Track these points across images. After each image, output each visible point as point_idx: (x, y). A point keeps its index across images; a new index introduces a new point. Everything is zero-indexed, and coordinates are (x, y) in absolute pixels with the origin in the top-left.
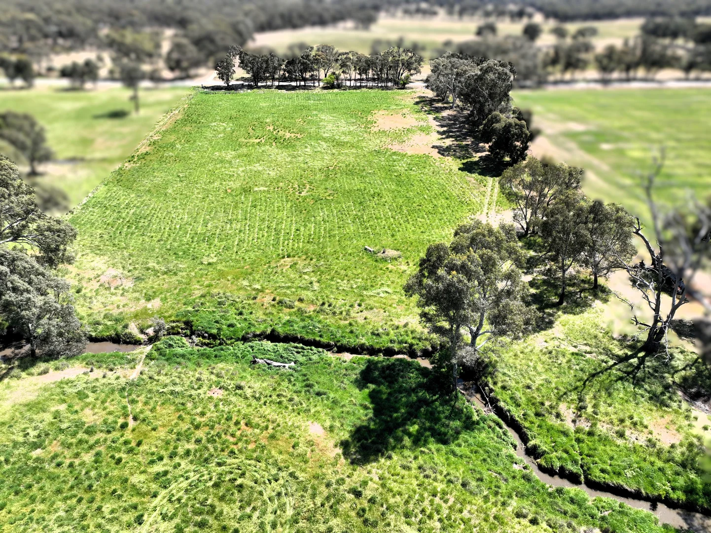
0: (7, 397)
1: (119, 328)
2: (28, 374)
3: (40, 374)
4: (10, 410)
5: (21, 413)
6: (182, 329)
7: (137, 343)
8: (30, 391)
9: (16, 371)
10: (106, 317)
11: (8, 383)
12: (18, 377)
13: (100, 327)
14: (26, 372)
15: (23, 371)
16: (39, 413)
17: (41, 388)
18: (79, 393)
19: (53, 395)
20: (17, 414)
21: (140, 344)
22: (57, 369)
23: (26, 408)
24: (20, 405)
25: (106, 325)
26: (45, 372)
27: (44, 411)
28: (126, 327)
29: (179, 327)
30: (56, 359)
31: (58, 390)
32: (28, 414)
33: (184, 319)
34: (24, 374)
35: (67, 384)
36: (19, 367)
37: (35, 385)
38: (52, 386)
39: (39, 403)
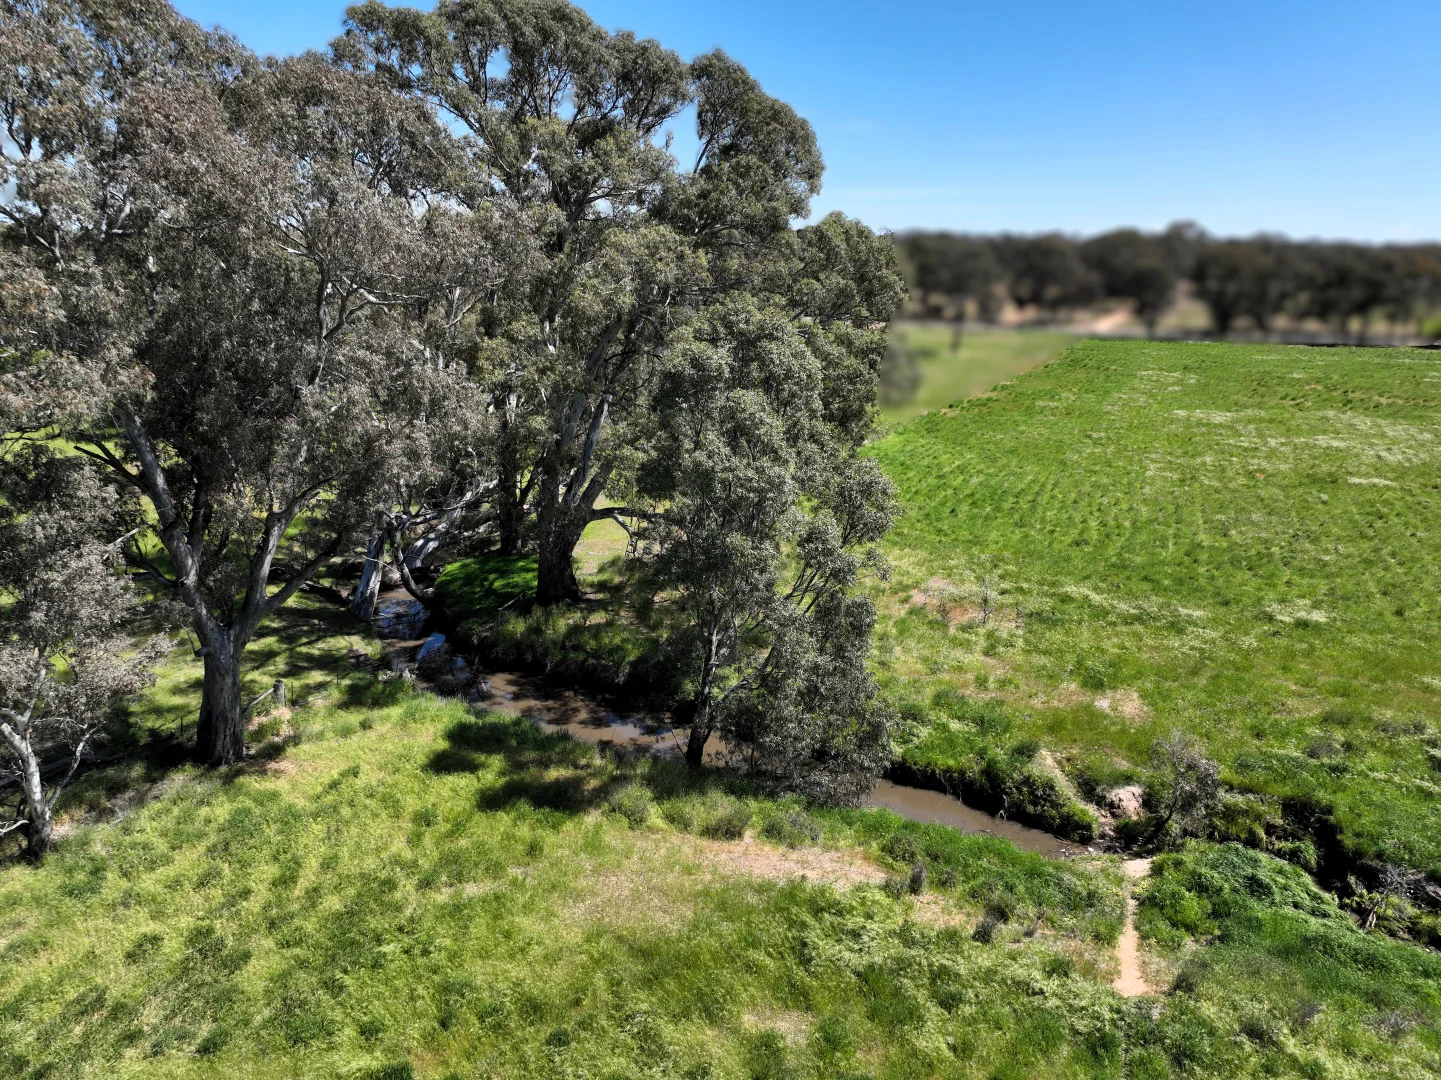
0: (583, 883)
1: (1000, 754)
2: (671, 819)
3: (711, 832)
4: (578, 950)
5: (614, 984)
6: (1270, 829)
7: (1074, 831)
8: (663, 892)
9: (633, 794)
10: (939, 700)
11: (598, 827)
12: (636, 820)
13: (924, 732)
14: (667, 805)
15: (658, 798)
16: (686, 1014)
17: (706, 893)
18: (868, 977)
19: (755, 944)
20: (600, 980)
21: (1086, 840)
22: (772, 832)
23: (638, 968)
24: (620, 939)
25: (944, 727)
26: (728, 831)
27: (711, 1016)
28: (1026, 751)
29: (1258, 817)
30: (772, 795)
31: (778, 930)
32: (642, 1002)
33: (1287, 790)
34: (655, 815)
35: (817, 911)
36: (649, 781)
37: (688, 871)
38: (752, 899)
39: (691, 961)
